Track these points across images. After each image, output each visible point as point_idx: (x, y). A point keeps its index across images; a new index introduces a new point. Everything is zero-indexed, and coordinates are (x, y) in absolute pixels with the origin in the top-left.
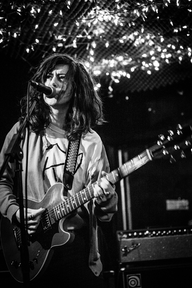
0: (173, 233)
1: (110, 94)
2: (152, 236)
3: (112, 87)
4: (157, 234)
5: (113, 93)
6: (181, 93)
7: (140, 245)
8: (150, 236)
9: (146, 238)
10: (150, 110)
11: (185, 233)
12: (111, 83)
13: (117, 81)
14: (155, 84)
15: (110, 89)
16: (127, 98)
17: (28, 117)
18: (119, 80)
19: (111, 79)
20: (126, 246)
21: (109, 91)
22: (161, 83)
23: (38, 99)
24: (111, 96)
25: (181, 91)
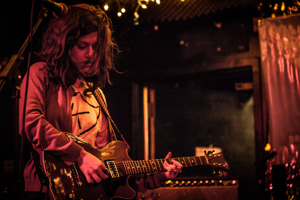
0: (199, 184)
1: (136, 21)
2: (174, 186)
3: (138, 13)
4: (181, 184)
5: (139, 20)
6: (219, 26)
7: (160, 196)
8: (172, 186)
9: (168, 188)
10: (182, 43)
11: (213, 184)
12: (137, 9)
13: (144, 7)
14: (188, 14)
15: (136, 15)
16: (156, 28)
17: (31, 36)
18: (147, 5)
19: (138, 4)
20: (144, 196)
21: (134, 17)
22: (196, 12)
23: (44, 16)
24: (137, 23)
25: (218, 23)
